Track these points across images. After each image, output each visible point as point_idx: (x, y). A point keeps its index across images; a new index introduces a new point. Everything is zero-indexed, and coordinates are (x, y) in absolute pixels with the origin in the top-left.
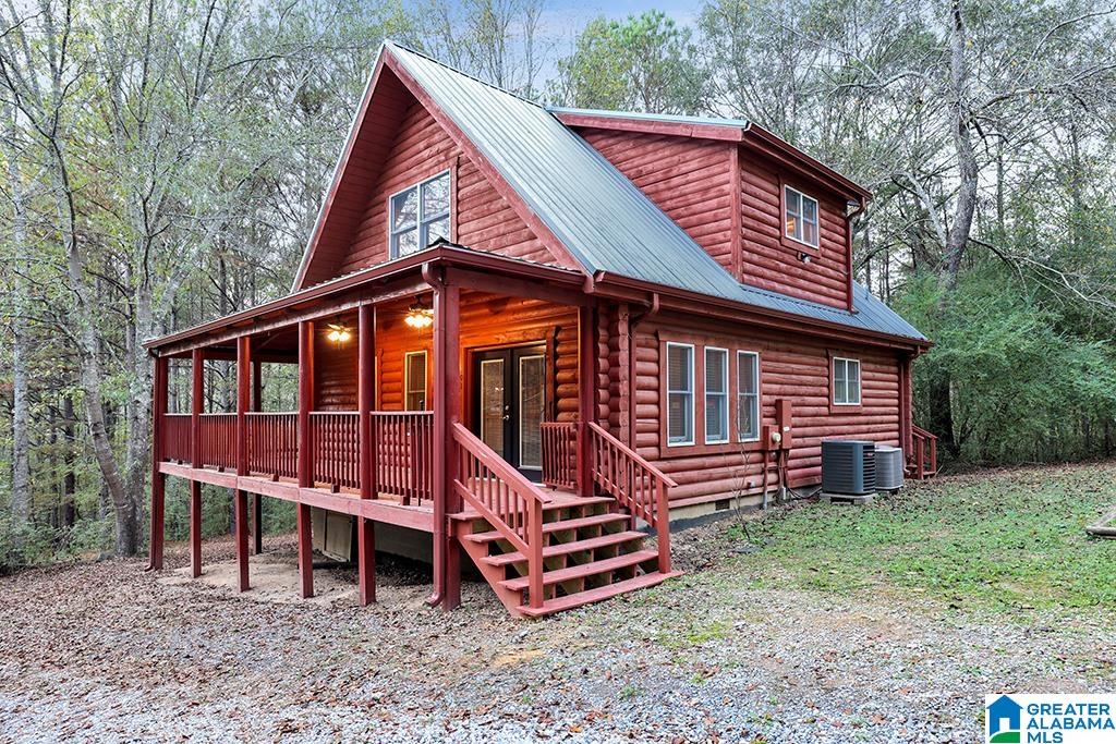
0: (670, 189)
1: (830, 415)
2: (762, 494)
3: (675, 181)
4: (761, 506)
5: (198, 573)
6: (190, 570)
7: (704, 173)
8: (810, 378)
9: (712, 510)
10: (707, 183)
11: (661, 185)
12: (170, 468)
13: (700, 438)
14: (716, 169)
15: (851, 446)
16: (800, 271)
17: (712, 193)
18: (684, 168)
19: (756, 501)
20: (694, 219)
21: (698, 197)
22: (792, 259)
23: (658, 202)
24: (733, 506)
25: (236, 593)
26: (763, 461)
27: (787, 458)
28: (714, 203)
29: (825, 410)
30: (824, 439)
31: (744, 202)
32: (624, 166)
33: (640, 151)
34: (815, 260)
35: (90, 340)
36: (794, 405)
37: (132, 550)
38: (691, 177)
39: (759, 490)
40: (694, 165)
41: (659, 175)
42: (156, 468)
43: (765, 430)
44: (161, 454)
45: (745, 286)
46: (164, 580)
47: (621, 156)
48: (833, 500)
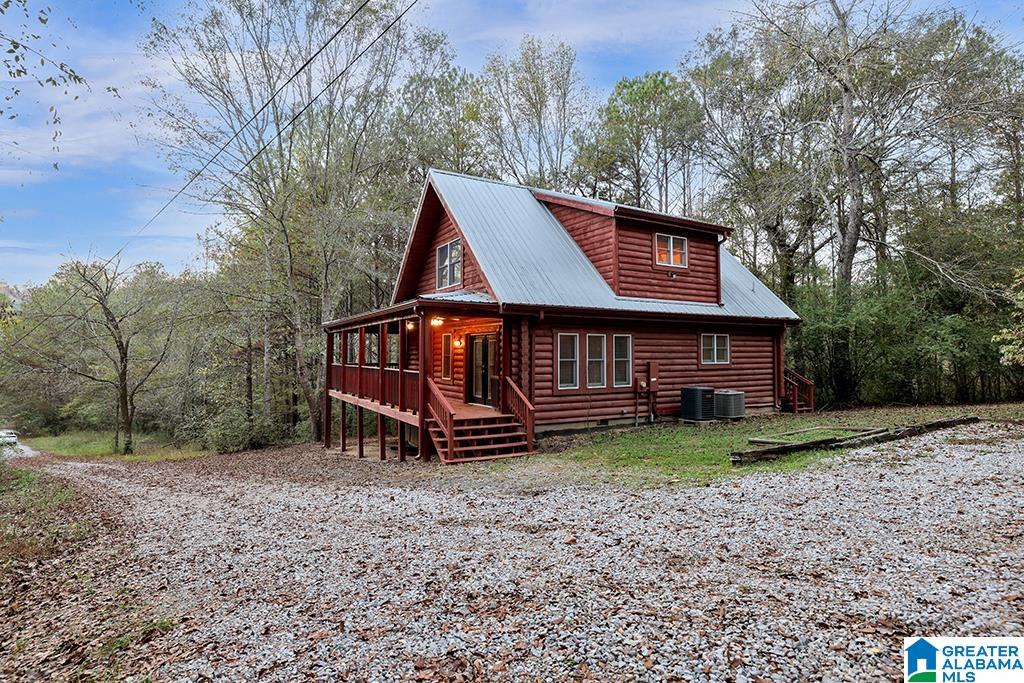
0: (586, 239)
1: (699, 370)
2: (635, 418)
3: (589, 234)
4: (634, 425)
5: (344, 450)
6: (340, 448)
7: (601, 231)
8: (680, 348)
9: (594, 425)
10: (602, 237)
11: (582, 237)
12: (333, 393)
13: (583, 384)
14: (606, 230)
15: (694, 390)
16: (671, 283)
17: (605, 243)
18: (592, 228)
19: (631, 421)
20: (597, 257)
21: (598, 245)
22: (665, 277)
23: (581, 246)
24: (610, 424)
25: (357, 458)
26: (635, 398)
27: (656, 397)
28: (605, 249)
29: (694, 367)
30: (684, 386)
31: (620, 249)
32: (566, 224)
33: (573, 216)
34: (685, 274)
35: (299, 322)
36: (660, 365)
37: (319, 439)
38: (596, 232)
39: (633, 415)
40: (597, 226)
41: (581, 231)
42: (327, 393)
43: (636, 381)
44: (329, 386)
45: (620, 298)
46: (328, 452)
47: (564, 218)
48: (685, 423)
